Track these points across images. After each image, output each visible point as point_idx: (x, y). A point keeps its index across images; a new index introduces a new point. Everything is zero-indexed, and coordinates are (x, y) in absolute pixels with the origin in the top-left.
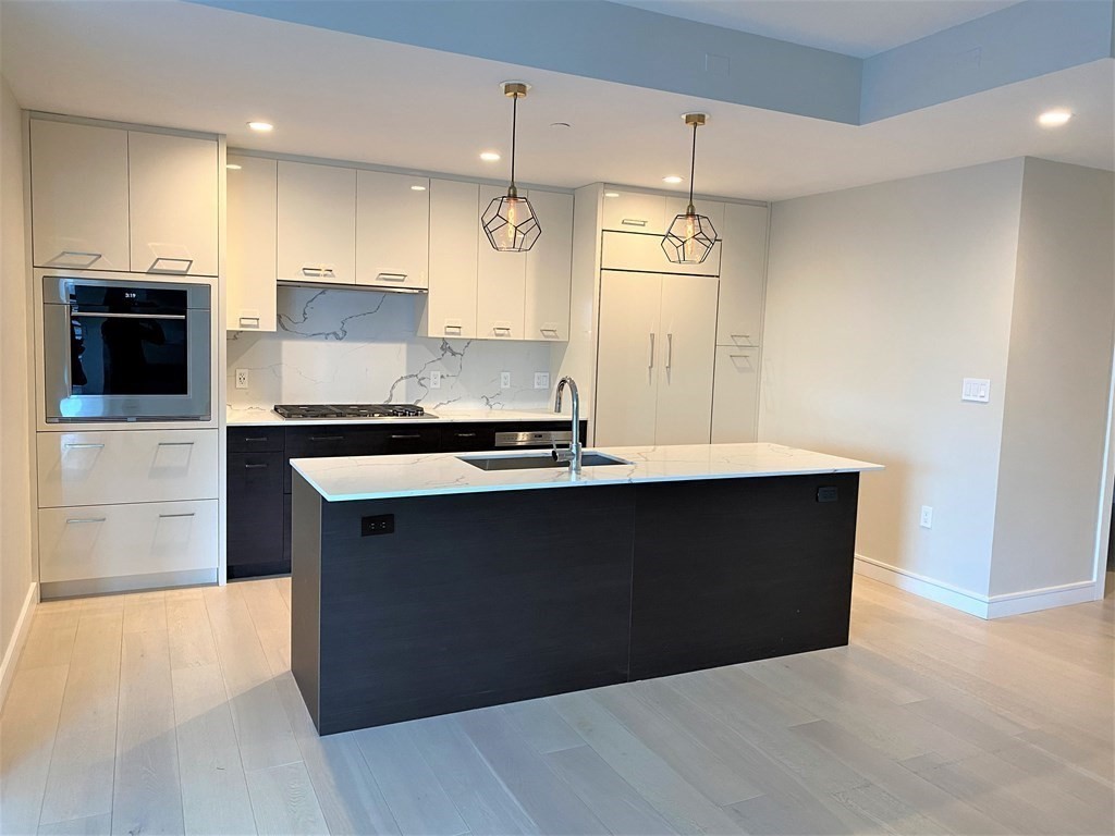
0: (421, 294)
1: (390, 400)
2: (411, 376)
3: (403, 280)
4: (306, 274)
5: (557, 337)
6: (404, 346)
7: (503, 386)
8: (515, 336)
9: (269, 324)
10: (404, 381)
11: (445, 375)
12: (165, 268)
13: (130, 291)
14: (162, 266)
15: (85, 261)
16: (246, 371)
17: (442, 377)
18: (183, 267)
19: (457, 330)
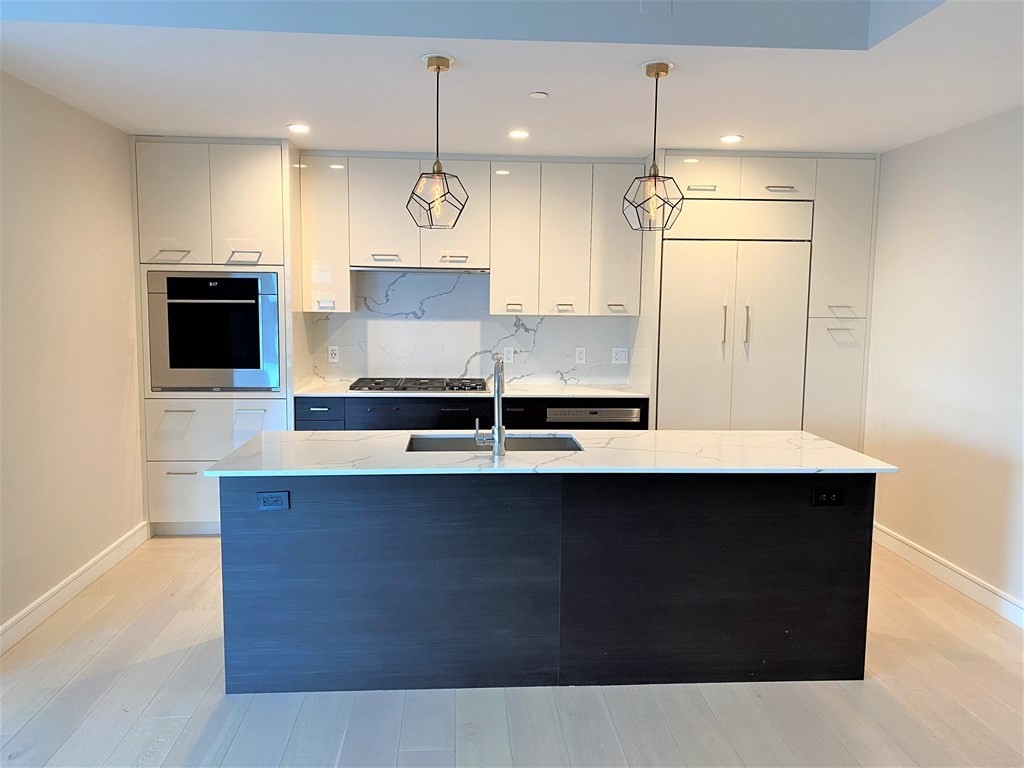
0: (484, 273)
1: (465, 374)
2: (484, 352)
3: (465, 262)
4: (376, 260)
5: (627, 312)
6: (478, 324)
7: (578, 362)
8: (580, 310)
9: (344, 305)
10: (478, 357)
11: (518, 351)
12: (240, 259)
13: (213, 280)
14: (237, 257)
15: (177, 257)
16: (337, 348)
17: (515, 352)
18: (253, 258)
19: (519, 307)
